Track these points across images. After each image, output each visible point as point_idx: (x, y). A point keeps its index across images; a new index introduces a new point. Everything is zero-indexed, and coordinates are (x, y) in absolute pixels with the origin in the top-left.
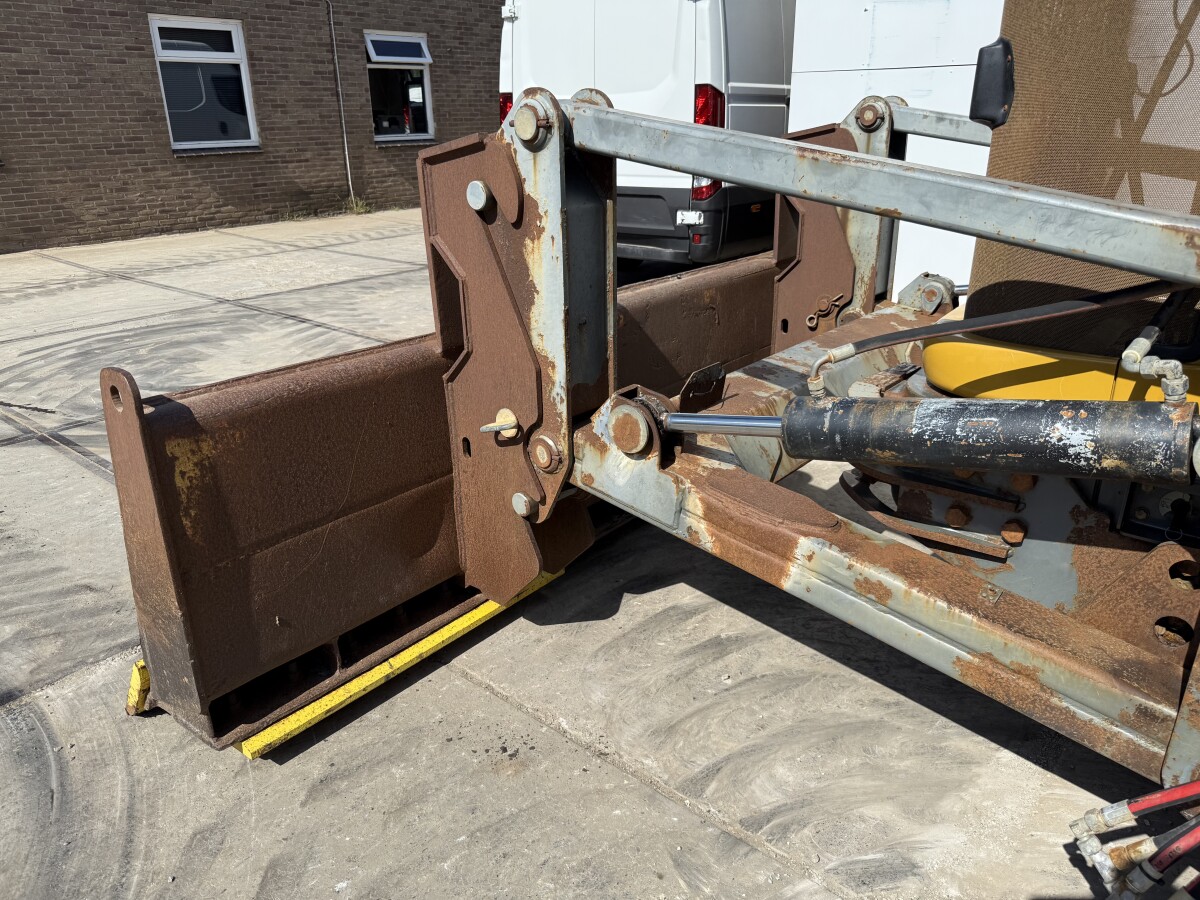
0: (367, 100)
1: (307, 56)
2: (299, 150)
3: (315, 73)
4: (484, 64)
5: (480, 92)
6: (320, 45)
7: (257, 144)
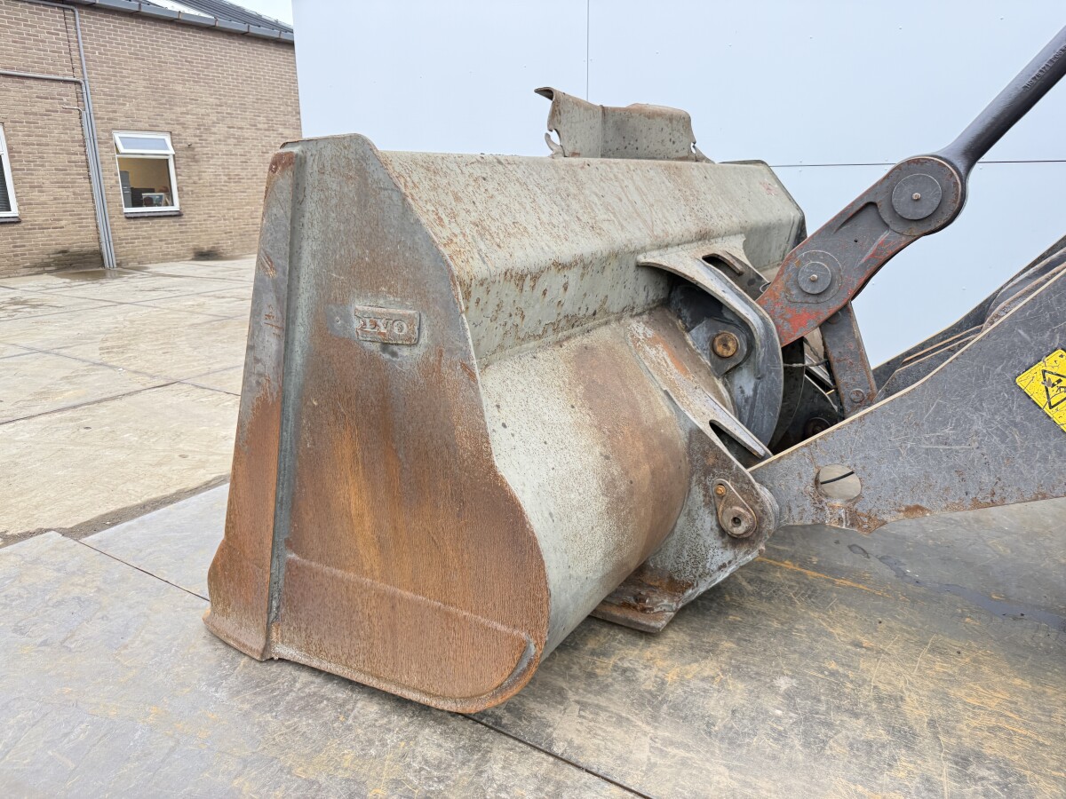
0: (117, 182)
1: (61, 149)
2: (55, 220)
3: (69, 162)
4: (224, 155)
5: (220, 175)
6: (73, 142)
7: (17, 215)
